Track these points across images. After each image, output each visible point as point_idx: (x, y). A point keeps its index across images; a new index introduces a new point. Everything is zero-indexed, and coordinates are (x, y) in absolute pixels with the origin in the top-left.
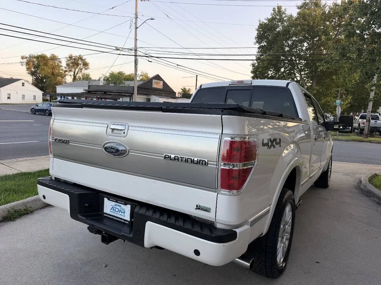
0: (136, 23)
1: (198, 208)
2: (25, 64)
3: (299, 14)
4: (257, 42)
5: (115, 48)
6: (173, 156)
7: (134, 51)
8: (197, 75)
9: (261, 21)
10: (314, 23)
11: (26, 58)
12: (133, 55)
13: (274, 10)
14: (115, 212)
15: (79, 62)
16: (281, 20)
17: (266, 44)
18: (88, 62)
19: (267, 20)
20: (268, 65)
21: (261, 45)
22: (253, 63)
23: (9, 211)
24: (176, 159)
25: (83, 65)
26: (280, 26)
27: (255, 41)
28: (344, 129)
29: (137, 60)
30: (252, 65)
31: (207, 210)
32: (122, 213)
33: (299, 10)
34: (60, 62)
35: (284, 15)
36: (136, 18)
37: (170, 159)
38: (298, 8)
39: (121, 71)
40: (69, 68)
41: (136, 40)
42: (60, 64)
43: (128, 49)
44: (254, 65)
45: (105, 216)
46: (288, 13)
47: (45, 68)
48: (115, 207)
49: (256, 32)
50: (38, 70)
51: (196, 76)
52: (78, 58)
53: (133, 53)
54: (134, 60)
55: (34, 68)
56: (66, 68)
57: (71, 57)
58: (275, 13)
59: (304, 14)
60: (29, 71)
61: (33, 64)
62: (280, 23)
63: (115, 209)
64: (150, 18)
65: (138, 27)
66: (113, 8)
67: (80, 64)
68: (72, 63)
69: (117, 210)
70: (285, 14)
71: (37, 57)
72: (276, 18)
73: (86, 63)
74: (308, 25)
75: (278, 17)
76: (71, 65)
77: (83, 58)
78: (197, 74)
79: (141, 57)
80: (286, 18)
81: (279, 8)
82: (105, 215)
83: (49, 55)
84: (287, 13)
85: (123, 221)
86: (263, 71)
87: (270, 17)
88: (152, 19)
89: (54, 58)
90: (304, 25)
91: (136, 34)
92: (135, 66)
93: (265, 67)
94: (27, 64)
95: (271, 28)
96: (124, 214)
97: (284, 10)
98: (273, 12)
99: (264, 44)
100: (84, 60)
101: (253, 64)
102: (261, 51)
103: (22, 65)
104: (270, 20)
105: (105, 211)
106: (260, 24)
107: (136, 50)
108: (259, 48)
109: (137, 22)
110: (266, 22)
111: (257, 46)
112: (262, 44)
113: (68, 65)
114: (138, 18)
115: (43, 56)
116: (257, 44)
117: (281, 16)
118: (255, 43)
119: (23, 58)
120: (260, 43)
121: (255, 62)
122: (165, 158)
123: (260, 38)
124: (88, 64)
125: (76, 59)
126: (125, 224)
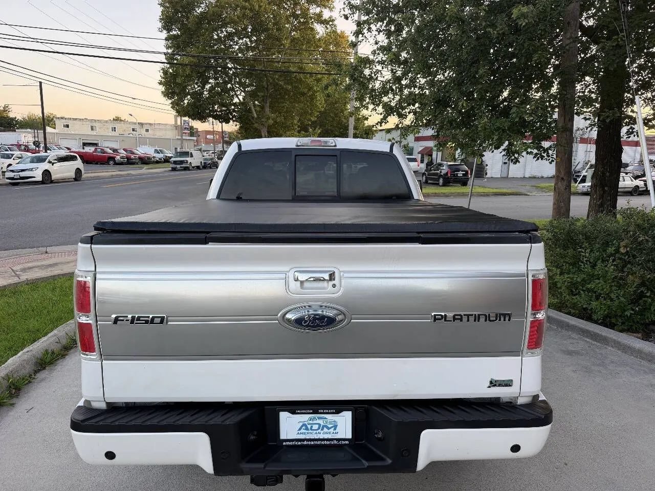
1: (493, 384)
4: (164, 28)
6: (450, 315)
8: (41, 83)
10: (260, 7)
14: (310, 431)
21: (171, 33)
24: (458, 319)
31: (508, 384)
32: (329, 428)
37: (445, 320)
45: (287, 446)
48: (311, 422)
51: (38, 84)
63: (309, 427)
69: (316, 427)
74: (251, 10)
78: (40, 80)
82: (284, 444)
85: (335, 442)
90: (244, 8)
96: (335, 429)
99: (176, 32)
101: (163, 69)
105: (283, 437)
108: (166, 39)
111: (164, 34)
116: (165, 31)
120: (168, 30)
122: (435, 319)
123: (169, 21)
126: (342, 446)
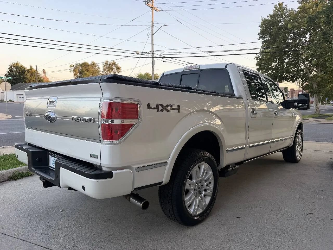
0: (152, 31)
2: (73, 71)
3: (300, 8)
4: (261, 37)
5: (135, 53)
7: (151, 54)
9: (264, 18)
11: (74, 66)
12: (150, 58)
13: (276, 7)
15: (113, 67)
16: (283, 15)
17: (269, 39)
18: (120, 67)
19: (269, 16)
20: (271, 57)
22: (257, 56)
23: (14, 173)
25: (116, 69)
26: (282, 21)
27: (258, 36)
28: (303, 106)
29: (154, 61)
30: (256, 58)
31: (95, 157)
33: (300, 5)
34: (99, 68)
35: (285, 11)
36: (153, 26)
38: (300, 3)
39: (147, 72)
40: (106, 72)
41: (153, 44)
42: (98, 69)
43: (146, 53)
44: (258, 58)
45: (51, 169)
46: (289, 8)
47: (87, 73)
49: (260, 28)
50: (82, 75)
52: (112, 63)
53: (150, 55)
54: (151, 62)
55: (80, 73)
56: (103, 72)
57: (106, 63)
58: (277, 9)
59: (305, 8)
60: (76, 76)
61: (79, 71)
62: (282, 18)
64: (164, 25)
65: (154, 33)
66: (134, 20)
67: (114, 69)
68: (108, 68)
70: (286, 9)
71: (81, 65)
72: (278, 14)
73: (119, 67)
75: (280, 13)
76: (107, 69)
77: (116, 63)
79: (157, 58)
80: (287, 13)
81: (280, 5)
83: (89, 63)
84: (287, 8)
86: (267, 63)
87: (272, 13)
88: (165, 26)
89: (93, 65)
91: (152, 40)
92: (152, 67)
93: (268, 59)
94: (74, 71)
95: (273, 23)
97: (285, 6)
98: (274, 9)
99: (267, 38)
100: (117, 65)
102: (265, 45)
103: (71, 72)
104: (272, 17)
105: (50, 165)
106: (262, 21)
107: (153, 53)
108: (263, 43)
109: (153, 29)
110: (268, 18)
112: (266, 39)
113: (104, 70)
114: (154, 26)
115: (86, 64)
116: (261, 39)
117: (282, 11)
118: (259, 39)
119: (71, 66)
120: (263, 38)
121: (259, 55)
123: (263, 34)
124: (120, 68)
125: (111, 64)
